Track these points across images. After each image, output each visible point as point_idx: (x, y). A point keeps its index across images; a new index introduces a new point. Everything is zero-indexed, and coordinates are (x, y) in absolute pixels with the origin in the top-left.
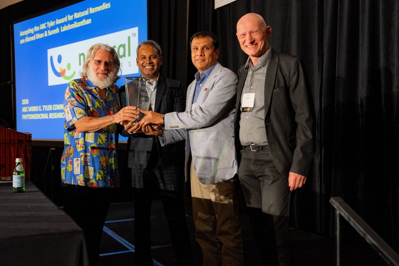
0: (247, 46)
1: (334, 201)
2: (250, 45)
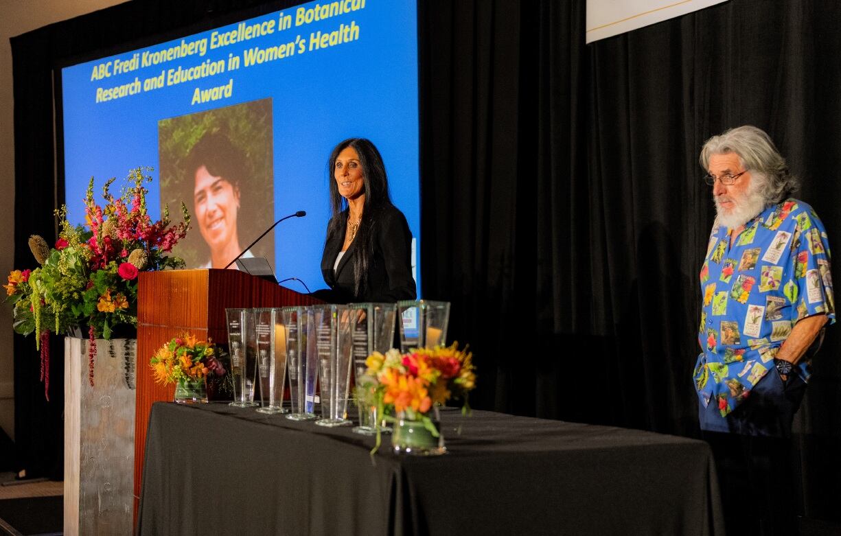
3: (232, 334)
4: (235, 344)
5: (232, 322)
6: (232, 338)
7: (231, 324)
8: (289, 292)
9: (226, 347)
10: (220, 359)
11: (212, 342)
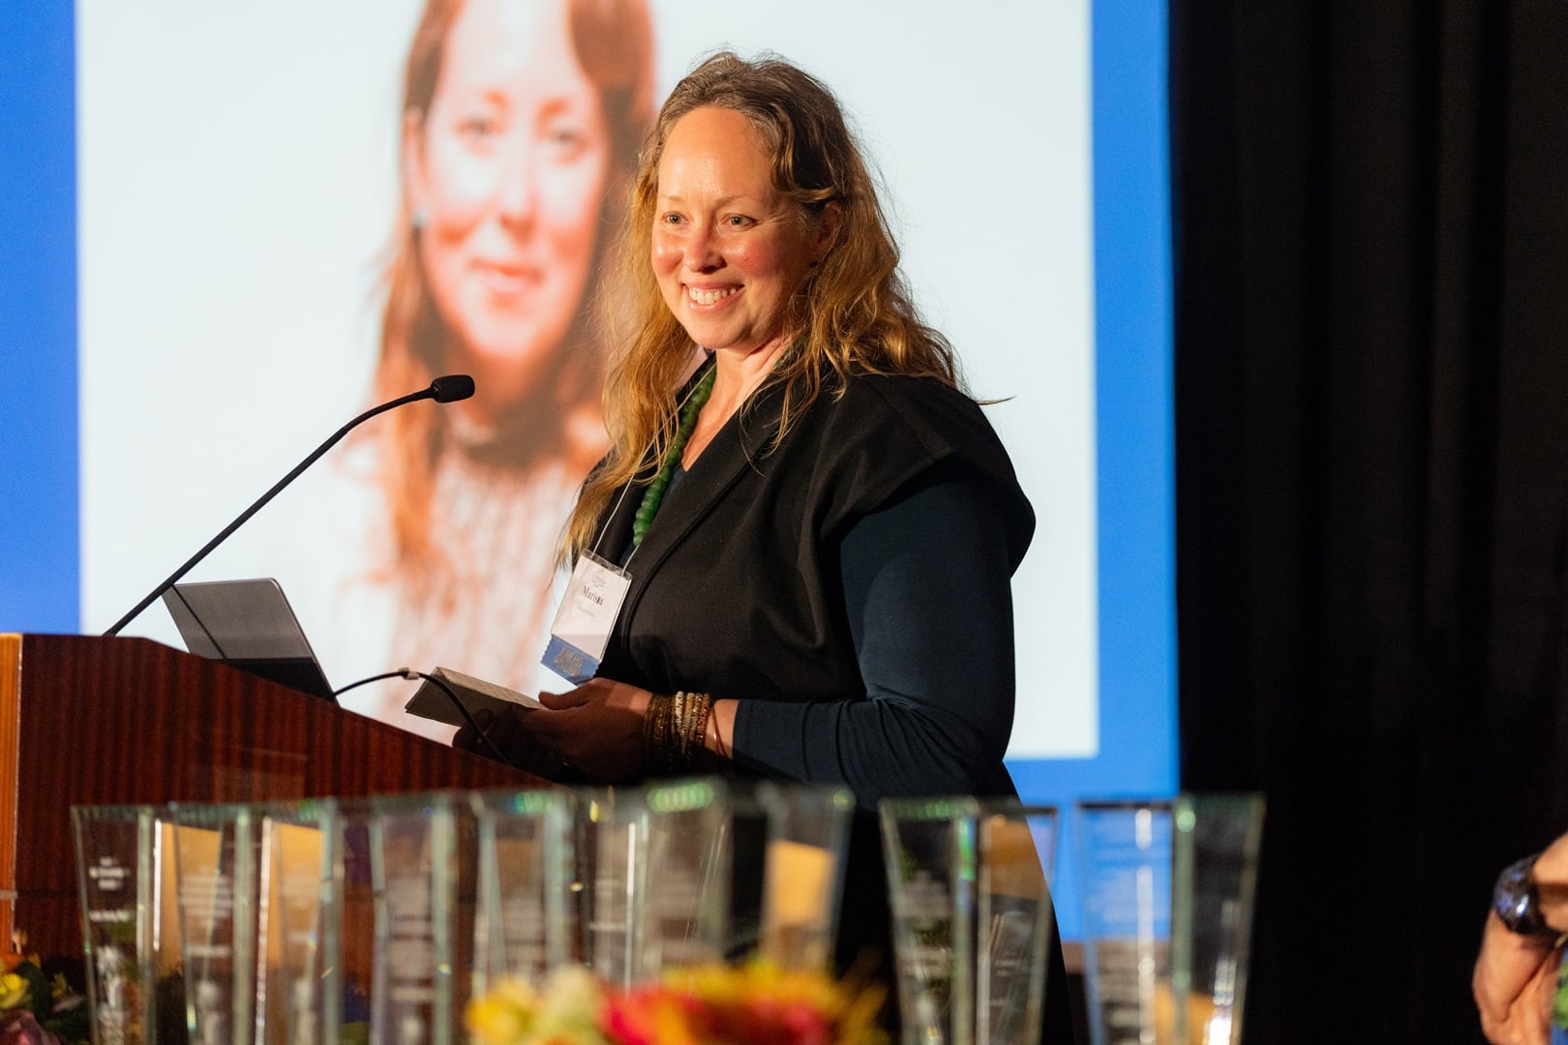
3: (96, 916)
4: (109, 956)
5: (97, 865)
6: (104, 935)
7: (93, 873)
8: (375, 735)
9: (80, 974)
10: (51, 1023)
11: (26, 950)
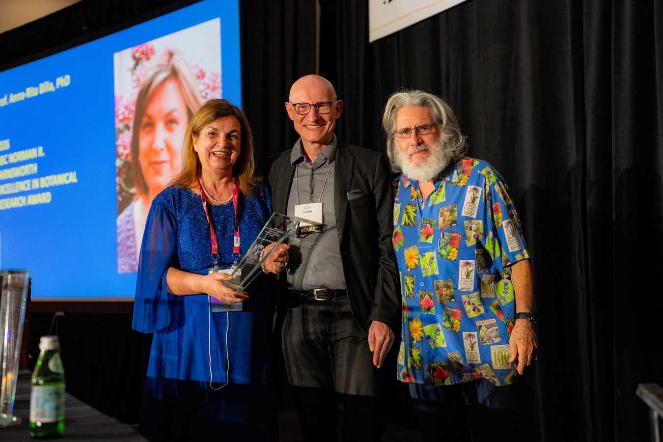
0: (305, 126)
1: (645, 391)
2: (314, 123)
